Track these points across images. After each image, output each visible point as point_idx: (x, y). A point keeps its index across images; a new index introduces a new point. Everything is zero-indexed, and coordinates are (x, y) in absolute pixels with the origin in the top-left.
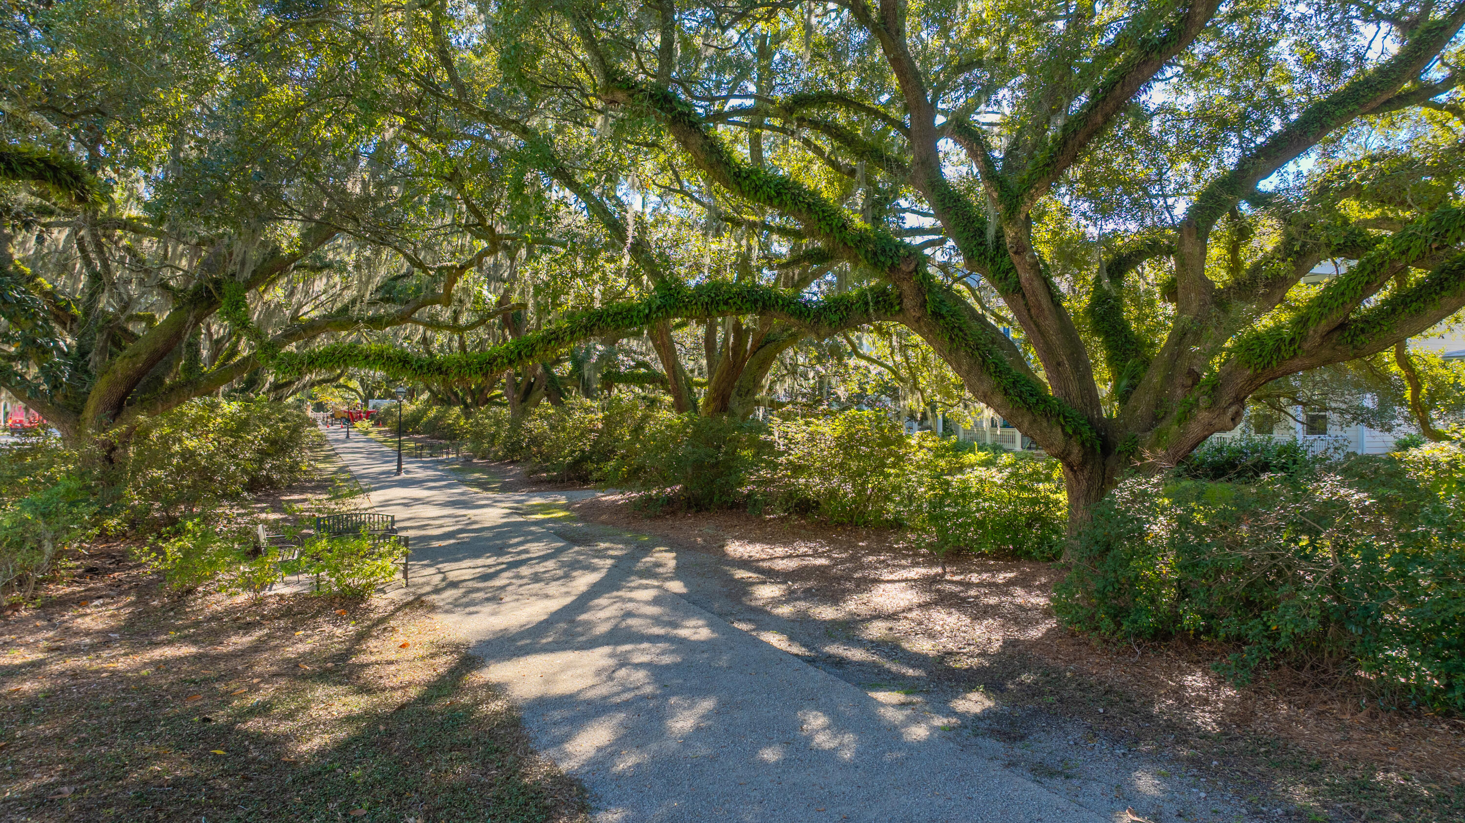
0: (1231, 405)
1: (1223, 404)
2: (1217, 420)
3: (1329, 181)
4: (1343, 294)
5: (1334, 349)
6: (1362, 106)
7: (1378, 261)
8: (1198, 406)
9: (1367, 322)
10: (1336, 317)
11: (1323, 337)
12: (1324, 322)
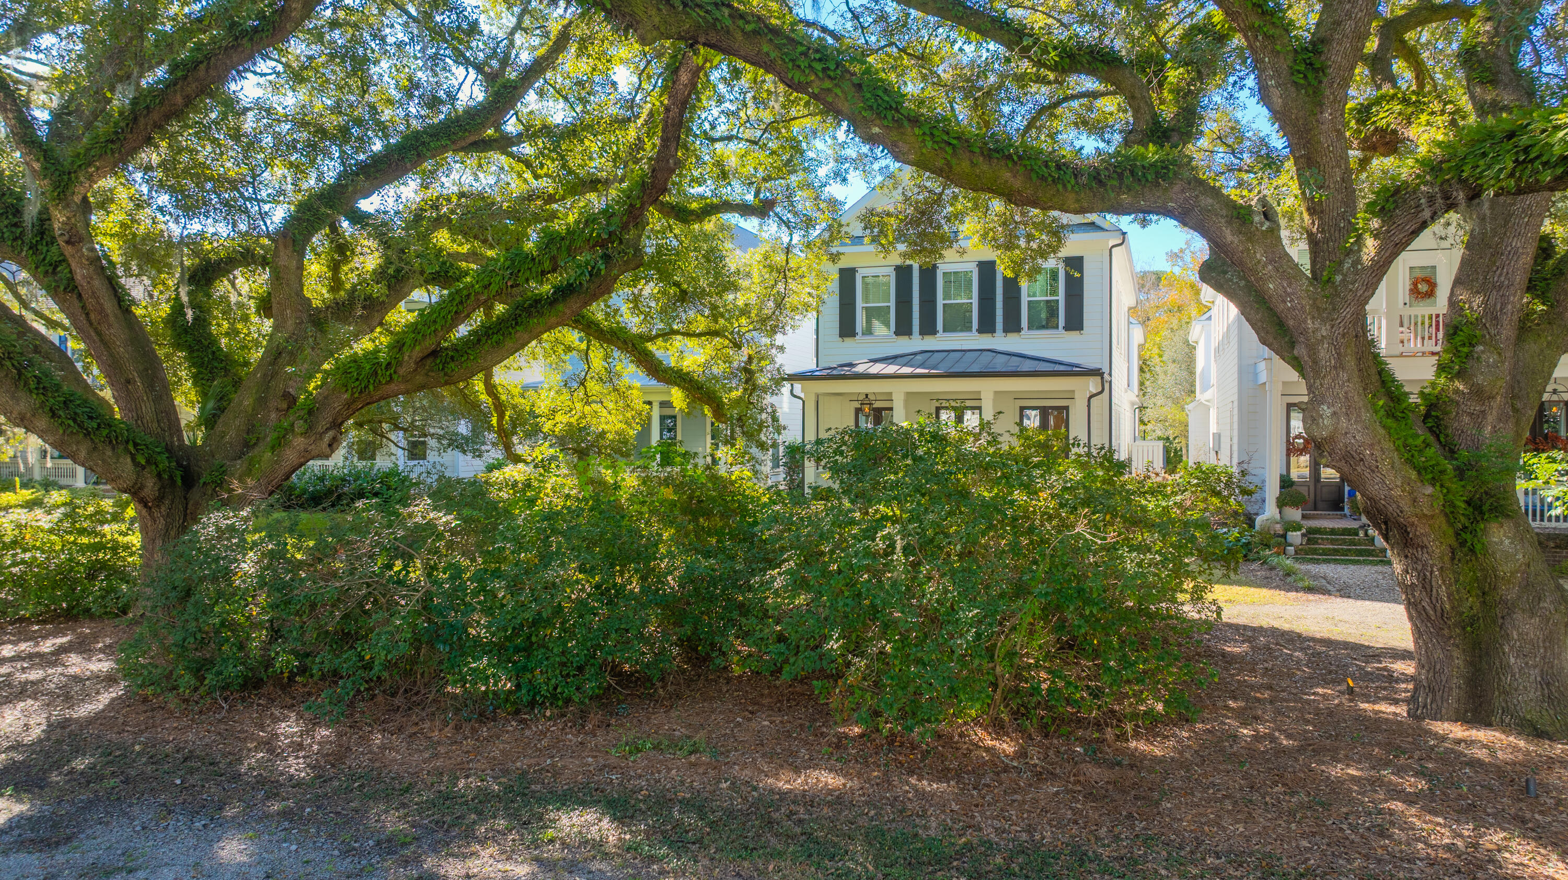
0: (328, 429)
1: (320, 429)
2: (313, 447)
3: (421, 209)
4: (435, 322)
5: (427, 375)
6: (453, 143)
7: (465, 292)
8: (293, 431)
9: (457, 350)
10: (429, 344)
11: (417, 363)
12: (417, 348)
